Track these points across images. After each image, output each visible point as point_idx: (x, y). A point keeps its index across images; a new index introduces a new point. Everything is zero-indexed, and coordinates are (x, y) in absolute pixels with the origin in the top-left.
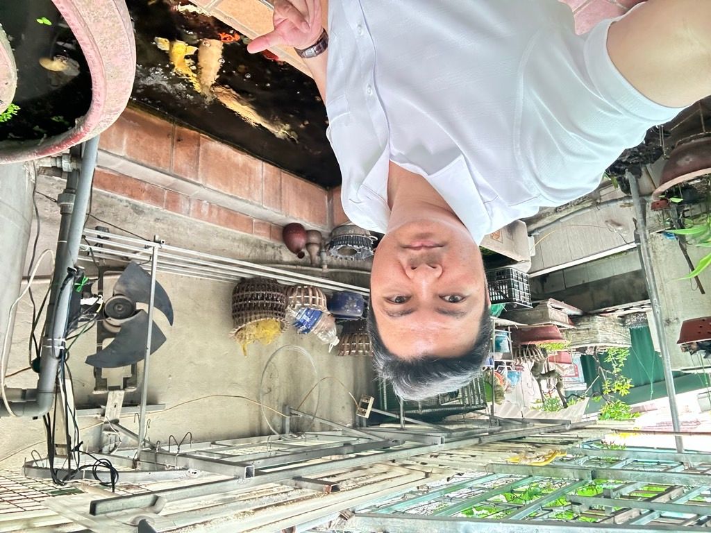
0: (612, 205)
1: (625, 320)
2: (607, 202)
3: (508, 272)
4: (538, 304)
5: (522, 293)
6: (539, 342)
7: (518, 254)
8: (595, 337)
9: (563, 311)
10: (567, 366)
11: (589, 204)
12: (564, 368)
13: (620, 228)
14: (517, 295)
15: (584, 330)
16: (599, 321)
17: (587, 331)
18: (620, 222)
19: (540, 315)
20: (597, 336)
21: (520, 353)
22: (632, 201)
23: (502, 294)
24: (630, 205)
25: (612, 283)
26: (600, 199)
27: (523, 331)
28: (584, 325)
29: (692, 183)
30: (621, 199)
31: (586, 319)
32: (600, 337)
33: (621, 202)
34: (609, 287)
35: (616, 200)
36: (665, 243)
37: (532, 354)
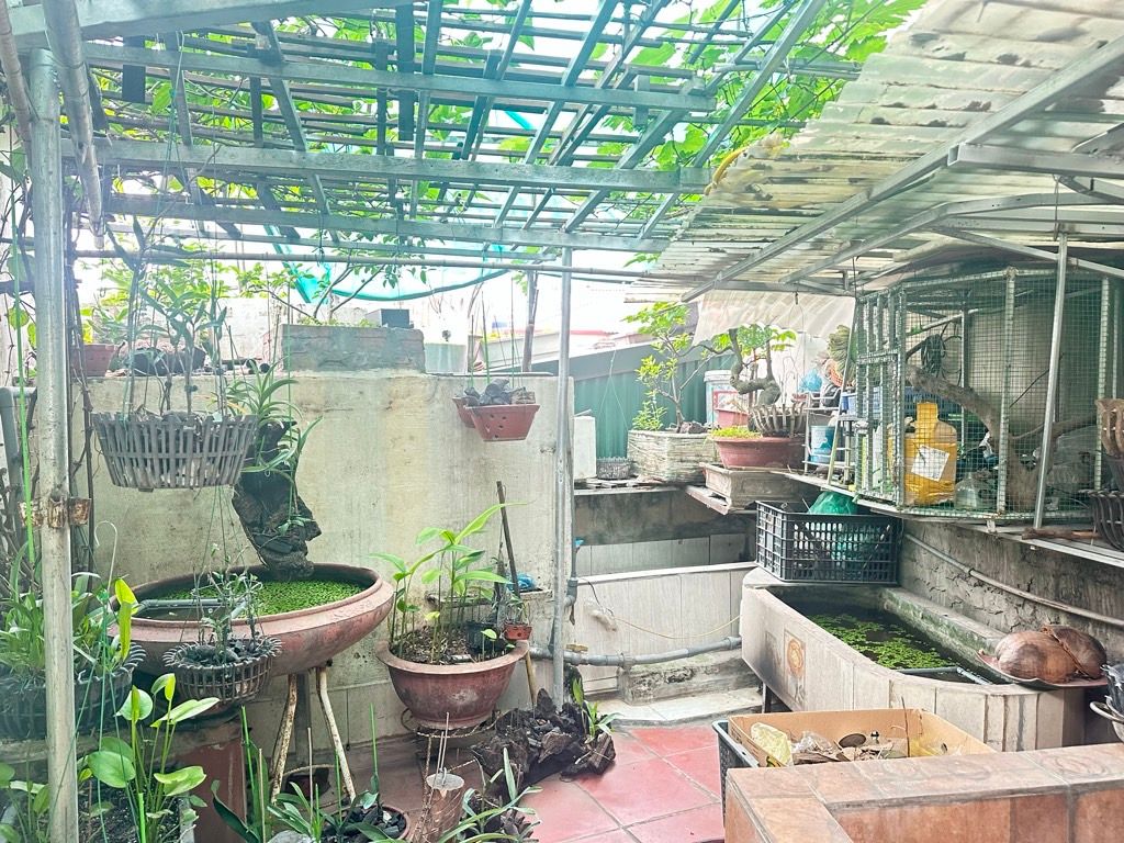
0: (599, 657)
1: (629, 470)
2: (607, 664)
3: (789, 573)
4: (747, 508)
5: (770, 530)
6: (756, 440)
7: (761, 602)
8: (674, 446)
9: (711, 494)
10: (727, 408)
11: (636, 668)
12: (731, 405)
13: (596, 612)
14: (778, 526)
15: (688, 461)
16: (663, 472)
17: (684, 458)
18: (595, 624)
19: (746, 488)
20: (669, 449)
21: (793, 423)
22: (568, 654)
23: (807, 533)
24: (573, 648)
25: (638, 531)
26: (618, 672)
27: (780, 461)
28: (686, 469)
29: (466, 657)
30: (584, 662)
31: (683, 478)
32: (666, 446)
33: (585, 656)
34: (643, 527)
35: (592, 663)
36: (536, 572)
37: (771, 419)
